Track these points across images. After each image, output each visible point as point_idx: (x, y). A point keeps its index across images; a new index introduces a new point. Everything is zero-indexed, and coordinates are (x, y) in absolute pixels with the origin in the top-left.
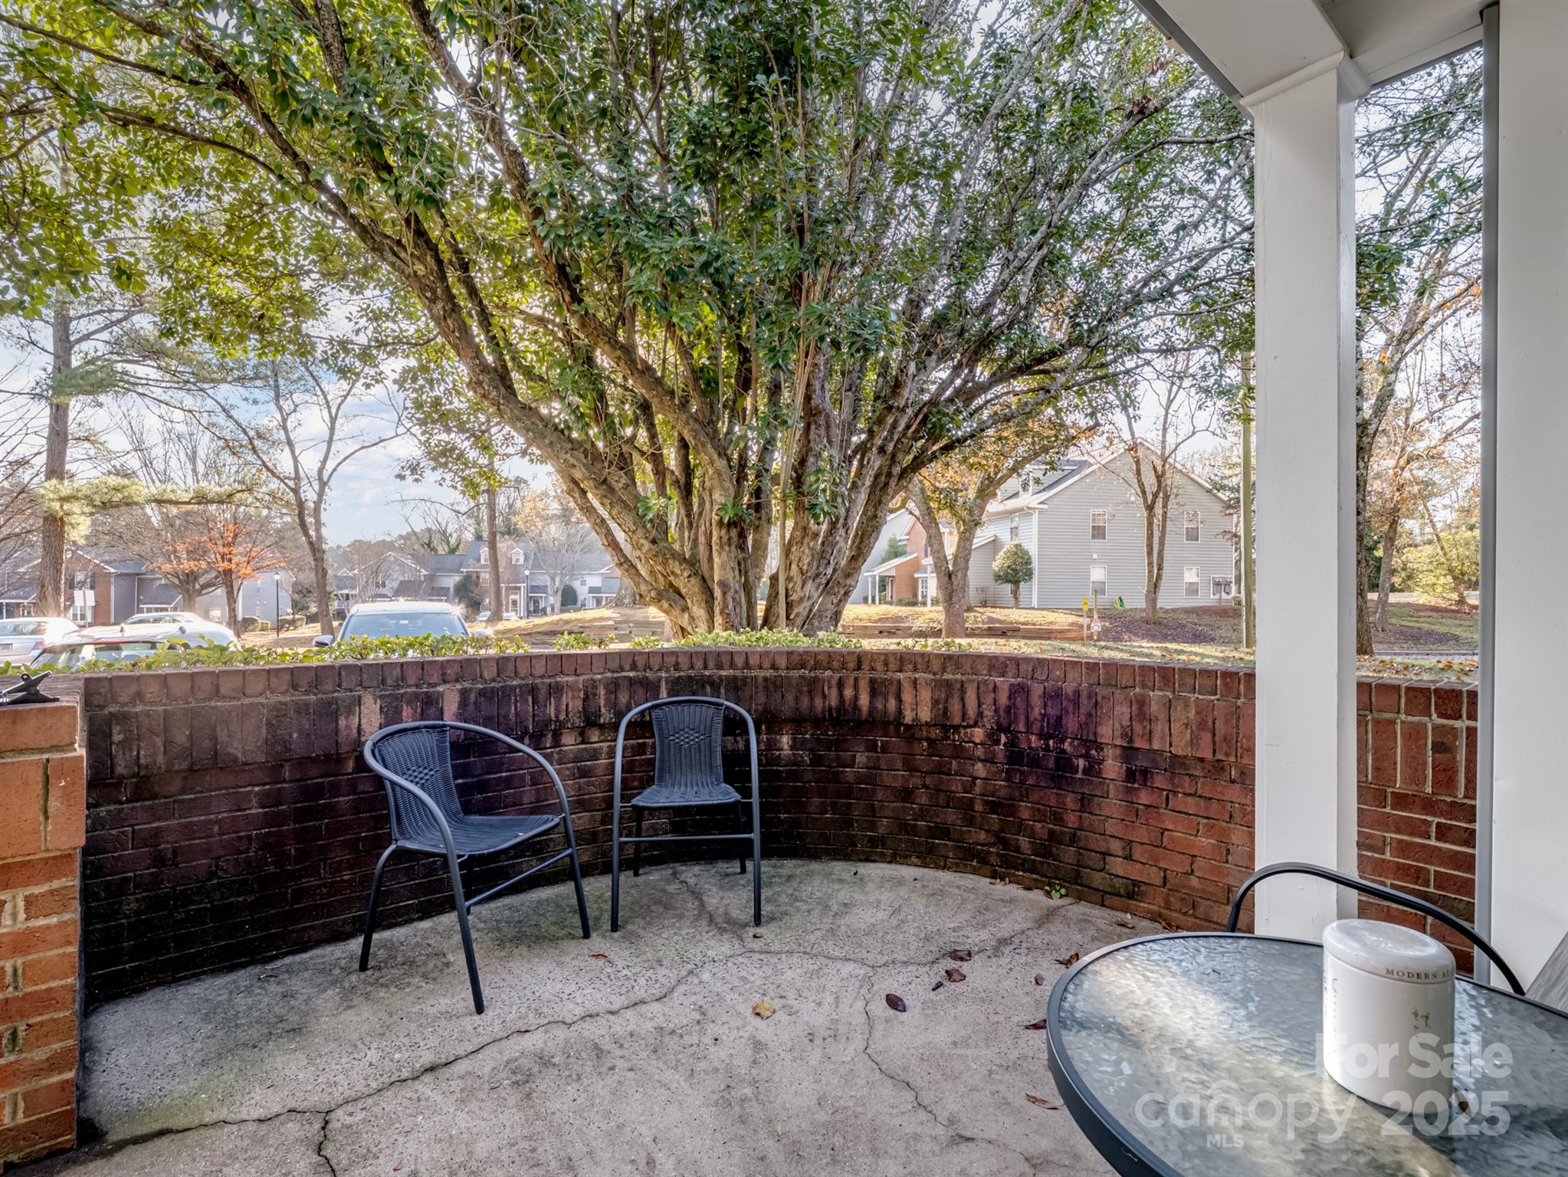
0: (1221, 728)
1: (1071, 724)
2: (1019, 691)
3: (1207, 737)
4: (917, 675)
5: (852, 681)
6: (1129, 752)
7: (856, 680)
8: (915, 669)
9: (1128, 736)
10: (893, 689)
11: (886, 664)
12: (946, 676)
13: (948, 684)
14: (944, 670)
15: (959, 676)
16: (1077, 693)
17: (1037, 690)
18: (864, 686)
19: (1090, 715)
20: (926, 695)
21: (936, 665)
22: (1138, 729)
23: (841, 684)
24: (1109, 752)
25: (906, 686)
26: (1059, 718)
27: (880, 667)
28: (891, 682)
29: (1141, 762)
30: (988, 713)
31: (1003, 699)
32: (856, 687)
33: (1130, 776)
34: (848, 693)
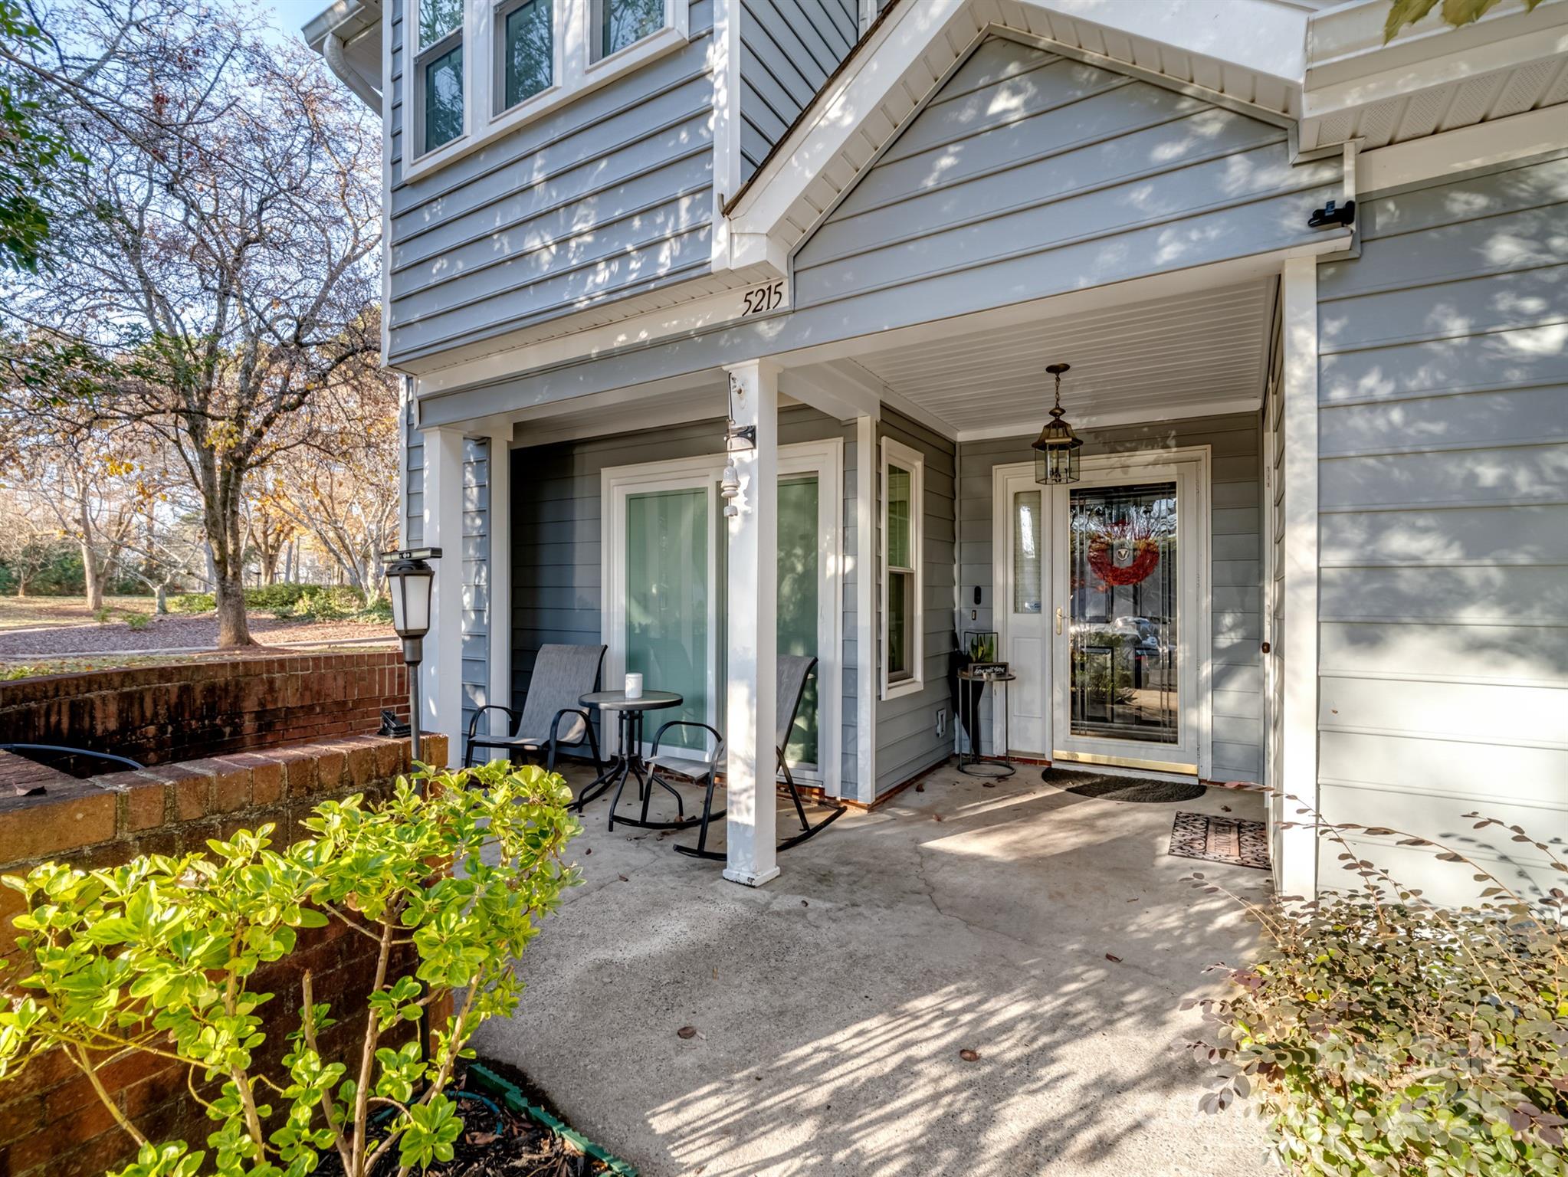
0: (315, 687)
1: (225, 705)
2: (185, 690)
3: (308, 693)
4: (104, 693)
5: (55, 708)
6: (259, 716)
7: (60, 705)
8: (100, 688)
9: (261, 704)
10: (87, 708)
11: (77, 687)
12: (126, 690)
13: (129, 695)
14: (123, 685)
15: (135, 688)
16: (227, 684)
17: (199, 689)
18: (65, 709)
19: (236, 697)
20: (113, 708)
21: (117, 681)
22: (269, 698)
23: (48, 715)
24: (247, 717)
25: (98, 703)
26: (215, 703)
27: (73, 691)
28: (85, 701)
29: (267, 719)
30: (162, 711)
31: (174, 699)
32: (59, 713)
33: (260, 729)
34: (53, 719)
